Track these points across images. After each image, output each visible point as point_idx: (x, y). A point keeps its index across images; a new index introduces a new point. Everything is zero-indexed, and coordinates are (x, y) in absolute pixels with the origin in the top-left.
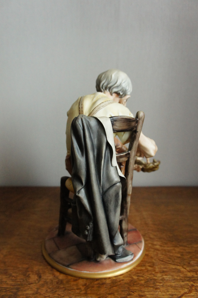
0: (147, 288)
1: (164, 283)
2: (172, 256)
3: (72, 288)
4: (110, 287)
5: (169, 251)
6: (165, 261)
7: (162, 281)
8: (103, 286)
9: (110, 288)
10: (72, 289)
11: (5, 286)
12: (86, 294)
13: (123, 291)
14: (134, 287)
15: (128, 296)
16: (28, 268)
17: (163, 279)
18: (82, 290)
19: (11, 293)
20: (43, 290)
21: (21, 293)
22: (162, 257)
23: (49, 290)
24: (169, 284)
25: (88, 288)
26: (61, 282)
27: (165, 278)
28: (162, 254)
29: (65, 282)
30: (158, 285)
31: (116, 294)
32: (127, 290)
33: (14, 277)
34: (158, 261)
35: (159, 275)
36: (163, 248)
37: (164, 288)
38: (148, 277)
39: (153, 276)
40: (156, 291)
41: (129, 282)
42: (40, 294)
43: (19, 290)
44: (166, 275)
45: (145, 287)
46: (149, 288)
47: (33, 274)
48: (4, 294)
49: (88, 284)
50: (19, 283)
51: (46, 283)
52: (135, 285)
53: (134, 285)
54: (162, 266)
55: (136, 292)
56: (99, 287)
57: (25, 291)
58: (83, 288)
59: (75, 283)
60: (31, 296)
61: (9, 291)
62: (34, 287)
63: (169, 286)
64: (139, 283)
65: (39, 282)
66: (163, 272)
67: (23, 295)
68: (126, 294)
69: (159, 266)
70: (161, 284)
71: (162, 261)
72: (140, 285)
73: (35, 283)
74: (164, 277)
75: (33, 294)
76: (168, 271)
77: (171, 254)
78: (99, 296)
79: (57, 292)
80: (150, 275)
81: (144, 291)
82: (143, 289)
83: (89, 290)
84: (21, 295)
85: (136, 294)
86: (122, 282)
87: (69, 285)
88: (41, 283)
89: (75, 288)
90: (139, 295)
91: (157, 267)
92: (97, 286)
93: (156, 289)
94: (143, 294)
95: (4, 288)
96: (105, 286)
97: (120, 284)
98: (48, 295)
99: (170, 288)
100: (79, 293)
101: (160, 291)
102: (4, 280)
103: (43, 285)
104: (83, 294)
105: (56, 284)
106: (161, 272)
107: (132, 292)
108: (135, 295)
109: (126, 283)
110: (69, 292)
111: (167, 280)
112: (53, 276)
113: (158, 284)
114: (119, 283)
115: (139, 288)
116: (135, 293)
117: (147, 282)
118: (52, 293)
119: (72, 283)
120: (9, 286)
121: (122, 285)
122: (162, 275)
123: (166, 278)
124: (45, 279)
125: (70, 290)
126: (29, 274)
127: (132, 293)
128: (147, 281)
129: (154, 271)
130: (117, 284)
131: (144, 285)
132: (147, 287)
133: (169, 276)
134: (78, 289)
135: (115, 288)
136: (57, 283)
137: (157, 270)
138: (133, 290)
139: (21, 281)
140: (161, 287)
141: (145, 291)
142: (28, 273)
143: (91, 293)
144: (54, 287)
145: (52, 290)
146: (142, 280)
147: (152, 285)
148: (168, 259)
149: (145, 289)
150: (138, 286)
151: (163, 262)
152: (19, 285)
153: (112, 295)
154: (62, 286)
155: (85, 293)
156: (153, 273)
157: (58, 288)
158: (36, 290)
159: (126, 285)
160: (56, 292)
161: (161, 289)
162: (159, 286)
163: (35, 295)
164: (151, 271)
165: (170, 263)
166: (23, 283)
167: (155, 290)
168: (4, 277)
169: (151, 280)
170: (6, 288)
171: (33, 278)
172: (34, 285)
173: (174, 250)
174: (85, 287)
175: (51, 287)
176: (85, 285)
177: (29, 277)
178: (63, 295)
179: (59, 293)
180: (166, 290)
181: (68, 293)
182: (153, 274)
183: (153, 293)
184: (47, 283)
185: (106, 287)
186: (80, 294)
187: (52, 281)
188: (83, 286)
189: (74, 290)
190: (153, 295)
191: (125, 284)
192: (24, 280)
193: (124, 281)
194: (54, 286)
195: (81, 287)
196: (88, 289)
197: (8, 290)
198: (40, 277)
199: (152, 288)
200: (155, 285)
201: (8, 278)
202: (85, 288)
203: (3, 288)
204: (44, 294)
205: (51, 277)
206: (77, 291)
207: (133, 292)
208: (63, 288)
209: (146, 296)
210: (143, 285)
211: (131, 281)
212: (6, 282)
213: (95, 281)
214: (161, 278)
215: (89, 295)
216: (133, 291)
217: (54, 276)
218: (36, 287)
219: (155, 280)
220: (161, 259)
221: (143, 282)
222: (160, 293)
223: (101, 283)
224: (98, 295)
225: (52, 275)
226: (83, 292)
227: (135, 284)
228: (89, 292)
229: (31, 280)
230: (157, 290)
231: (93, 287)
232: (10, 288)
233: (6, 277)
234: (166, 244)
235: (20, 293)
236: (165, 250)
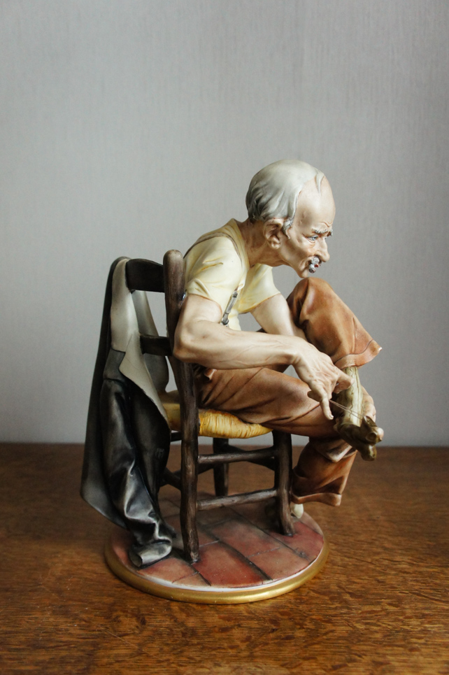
0: (390, 648)
1: (428, 639)
2: (440, 585)
3: (218, 646)
4: (304, 644)
5: (431, 576)
6: (426, 595)
7: (423, 635)
8: (290, 642)
9: (306, 647)
10: (219, 648)
11: (65, 639)
12: (251, 657)
13: (335, 653)
14: (360, 645)
15: (349, 662)
16: (113, 604)
17: (425, 631)
18: (242, 650)
19: (80, 654)
20: (153, 649)
21: (103, 654)
22: (416, 588)
23: (166, 648)
24: (439, 641)
25: (256, 646)
26: (193, 632)
27: (429, 629)
28: (417, 581)
29: (200, 632)
30: (415, 643)
31: (320, 659)
32: (344, 652)
33: (85, 621)
34: (410, 594)
35: (414, 622)
36: (416, 569)
37: (429, 648)
38: (389, 625)
39: (400, 623)
40: (413, 655)
41: (346, 635)
42: (148, 656)
43: (99, 646)
44: (430, 623)
45: (385, 646)
46: (395, 648)
47: (126, 616)
48: (64, 653)
49: (253, 638)
50: (97, 633)
51: (157, 633)
52: (363, 641)
53: (359, 641)
54: (420, 605)
55: (365, 655)
56: (279, 644)
57: (111, 649)
58: (243, 646)
59: (224, 635)
60: (127, 659)
61: (76, 649)
62: (132, 642)
63: (440, 645)
64: (370, 638)
65: (141, 631)
66: (424, 616)
67: (109, 657)
68: (344, 658)
69: (412, 605)
70: (422, 641)
71: (418, 595)
72: (374, 642)
73: (134, 634)
74: (427, 626)
75: (131, 656)
76: (435, 615)
77: (438, 582)
78: (281, 663)
79: (186, 653)
80: (392, 622)
81: (384, 655)
82: (381, 651)
83: (257, 649)
84: (103, 657)
85: (366, 659)
86: (331, 634)
87: (211, 640)
88: (146, 633)
89: (226, 645)
90: (374, 662)
91: (407, 607)
92: (276, 641)
93: (412, 650)
94: (381, 660)
95: (64, 642)
96: (293, 643)
97: (327, 639)
98: (164, 658)
99: (444, 649)
100: (236, 656)
101: (422, 655)
102: (63, 627)
103: (151, 639)
104: (245, 657)
105: (180, 636)
106: (417, 617)
107: (356, 654)
108: (363, 661)
109: (340, 637)
110: (214, 652)
111: (435, 632)
112: (173, 620)
113: (414, 640)
114: (325, 637)
115: (373, 648)
116: (364, 657)
117: (389, 636)
118: (174, 654)
119: (218, 636)
120: (75, 640)
121: (333, 641)
122: (422, 623)
123: (432, 628)
124: (156, 626)
125: (215, 649)
126: (117, 617)
127: (359, 658)
128: (388, 634)
129: (403, 614)
130: (319, 639)
131: (383, 641)
132: (389, 646)
133: (437, 626)
134: (232, 648)
135: (316, 646)
136: (184, 635)
137: (409, 612)
138: (358, 651)
139: (102, 628)
140: (423, 646)
141: (388, 654)
142: (115, 614)
143: (262, 657)
144: (178, 642)
145: (174, 649)
146: (377, 632)
147: (403, 643)
148: (432, 592)
149: (387, 650)
150: (370, 643)
151: (420, 598)
152: (98, 637)
153: (311, 661)
154: (195, 641)
155: (249, 656)
156: (401, 618)
157: (187, 644)
158: (137, 647)
159: (340, 641)
160: (181, 652)
161: (423, 650)
162: (417, 645)
163: (137, 658)
164: (394, 613)
165: (436, 598)
166: (106, 633)
167: (409, 653)
168: (62, 620)
169: (397, 632)
170: (68, 644)
171: (129, 623)
172: (132, 637)
173: (442, 572)
174: (247, 643)
175: (169, 642)
176: (248, 639)
177: (119, 621)
178: (198, 659)
179: (191, 655)
180: (434, 652)
181: (211, 655)
182: (399, 620)
183: (404, 658)
184: (160, 634)
185: (295, 645)
186: (237, 658)
187: (171, 630)
188: (242, 641)
189: (224, 649)
190: (404, 661)
191: (338, 639)
192: (107, 628)
193: (336, 634)
194: (177, 640)
195: (238, 643)
196: (254, 647)
197: (73, 646)
198: (143, 622)
199: (400, 649)
200: (409, 643)
201: (70, 623)
202: (247, 646)
203: (61, 642)
204: (155, 655)
205: (168, 623)
206: (231, 652)
207: (360, 656)
208: (198, 644)
209: (389, 664)
210: (381, 643)
211: (353, 633)
212: (67, 630)
213: (269, 633)
214: (419, 629)
215: (258, 660)
216: (358, 653)
217: (175, 621)
218: (137, 642)
219: (408, 631)
220: (417, 590)
221: (378, 636)
222: (421, 658)
223: (283, 636)
224: (279, 660)
225: (171, 619)
226: (246, 653)
227: (362, 639)
228: (258, 654)
229: (122, 628)
230: (413, 653)
231: (267, 644)
232: (78, 642)
233: (65, 620)
234: (422, 560)
235: (101, 653)
236: (420, 573)
